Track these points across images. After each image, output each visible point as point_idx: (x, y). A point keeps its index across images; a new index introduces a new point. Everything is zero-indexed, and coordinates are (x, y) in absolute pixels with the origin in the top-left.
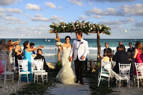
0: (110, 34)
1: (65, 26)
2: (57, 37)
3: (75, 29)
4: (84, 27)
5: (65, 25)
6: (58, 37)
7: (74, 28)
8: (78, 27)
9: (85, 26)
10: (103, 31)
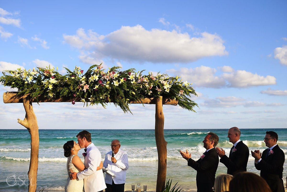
0: (194, 108)
1: (53, 81)
2: (27, 116)
3: (85, 90)
4: (116, 84)
5: (54, 77)
6: (29, 115)
7: (83, 87)
8: (95, 82)
9: (118, 79)
10: (172, 99)
